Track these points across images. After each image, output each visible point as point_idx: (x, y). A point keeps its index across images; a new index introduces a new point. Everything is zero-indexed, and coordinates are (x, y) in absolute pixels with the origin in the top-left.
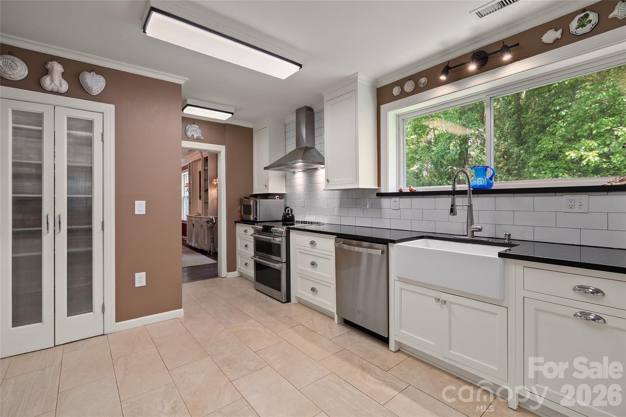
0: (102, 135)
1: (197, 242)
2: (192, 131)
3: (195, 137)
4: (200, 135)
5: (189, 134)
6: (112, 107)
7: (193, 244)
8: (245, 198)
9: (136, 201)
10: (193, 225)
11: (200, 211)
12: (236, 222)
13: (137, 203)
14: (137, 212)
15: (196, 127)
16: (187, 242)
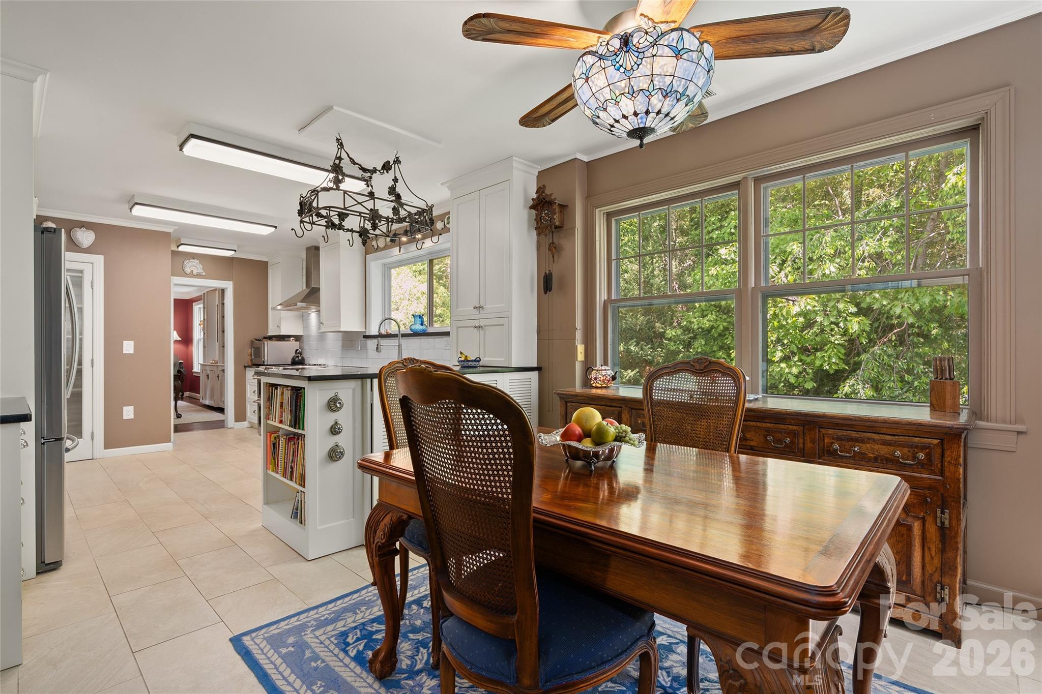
0: (92, 283)
1: (212, 398)
2: (191, 266)
3: (195, 273)
4: (202, 271)
5: (188, 270)
6: (101, 258)
7: (207, 402)
8: (256, 340)
9: (124, 342)
10: (208, 376)
11: (217, 358)
12: (245, 367)
13: (125, 343)
14: (125, 351)
15: (196, 262)
16: (201, 401)
